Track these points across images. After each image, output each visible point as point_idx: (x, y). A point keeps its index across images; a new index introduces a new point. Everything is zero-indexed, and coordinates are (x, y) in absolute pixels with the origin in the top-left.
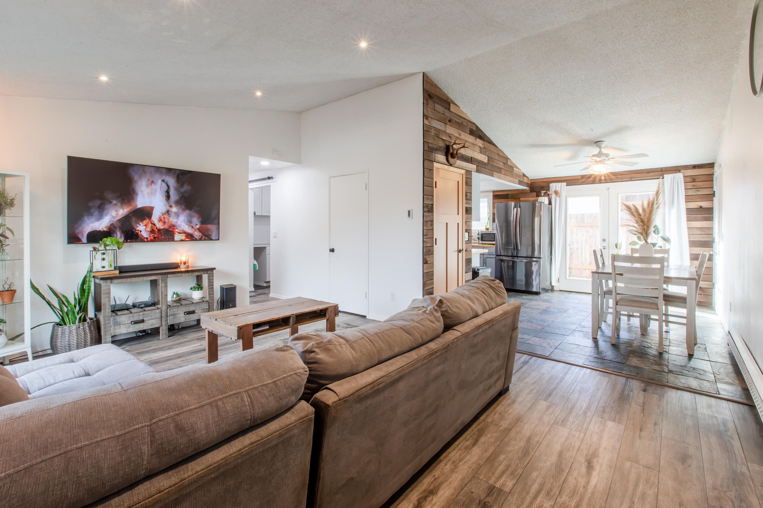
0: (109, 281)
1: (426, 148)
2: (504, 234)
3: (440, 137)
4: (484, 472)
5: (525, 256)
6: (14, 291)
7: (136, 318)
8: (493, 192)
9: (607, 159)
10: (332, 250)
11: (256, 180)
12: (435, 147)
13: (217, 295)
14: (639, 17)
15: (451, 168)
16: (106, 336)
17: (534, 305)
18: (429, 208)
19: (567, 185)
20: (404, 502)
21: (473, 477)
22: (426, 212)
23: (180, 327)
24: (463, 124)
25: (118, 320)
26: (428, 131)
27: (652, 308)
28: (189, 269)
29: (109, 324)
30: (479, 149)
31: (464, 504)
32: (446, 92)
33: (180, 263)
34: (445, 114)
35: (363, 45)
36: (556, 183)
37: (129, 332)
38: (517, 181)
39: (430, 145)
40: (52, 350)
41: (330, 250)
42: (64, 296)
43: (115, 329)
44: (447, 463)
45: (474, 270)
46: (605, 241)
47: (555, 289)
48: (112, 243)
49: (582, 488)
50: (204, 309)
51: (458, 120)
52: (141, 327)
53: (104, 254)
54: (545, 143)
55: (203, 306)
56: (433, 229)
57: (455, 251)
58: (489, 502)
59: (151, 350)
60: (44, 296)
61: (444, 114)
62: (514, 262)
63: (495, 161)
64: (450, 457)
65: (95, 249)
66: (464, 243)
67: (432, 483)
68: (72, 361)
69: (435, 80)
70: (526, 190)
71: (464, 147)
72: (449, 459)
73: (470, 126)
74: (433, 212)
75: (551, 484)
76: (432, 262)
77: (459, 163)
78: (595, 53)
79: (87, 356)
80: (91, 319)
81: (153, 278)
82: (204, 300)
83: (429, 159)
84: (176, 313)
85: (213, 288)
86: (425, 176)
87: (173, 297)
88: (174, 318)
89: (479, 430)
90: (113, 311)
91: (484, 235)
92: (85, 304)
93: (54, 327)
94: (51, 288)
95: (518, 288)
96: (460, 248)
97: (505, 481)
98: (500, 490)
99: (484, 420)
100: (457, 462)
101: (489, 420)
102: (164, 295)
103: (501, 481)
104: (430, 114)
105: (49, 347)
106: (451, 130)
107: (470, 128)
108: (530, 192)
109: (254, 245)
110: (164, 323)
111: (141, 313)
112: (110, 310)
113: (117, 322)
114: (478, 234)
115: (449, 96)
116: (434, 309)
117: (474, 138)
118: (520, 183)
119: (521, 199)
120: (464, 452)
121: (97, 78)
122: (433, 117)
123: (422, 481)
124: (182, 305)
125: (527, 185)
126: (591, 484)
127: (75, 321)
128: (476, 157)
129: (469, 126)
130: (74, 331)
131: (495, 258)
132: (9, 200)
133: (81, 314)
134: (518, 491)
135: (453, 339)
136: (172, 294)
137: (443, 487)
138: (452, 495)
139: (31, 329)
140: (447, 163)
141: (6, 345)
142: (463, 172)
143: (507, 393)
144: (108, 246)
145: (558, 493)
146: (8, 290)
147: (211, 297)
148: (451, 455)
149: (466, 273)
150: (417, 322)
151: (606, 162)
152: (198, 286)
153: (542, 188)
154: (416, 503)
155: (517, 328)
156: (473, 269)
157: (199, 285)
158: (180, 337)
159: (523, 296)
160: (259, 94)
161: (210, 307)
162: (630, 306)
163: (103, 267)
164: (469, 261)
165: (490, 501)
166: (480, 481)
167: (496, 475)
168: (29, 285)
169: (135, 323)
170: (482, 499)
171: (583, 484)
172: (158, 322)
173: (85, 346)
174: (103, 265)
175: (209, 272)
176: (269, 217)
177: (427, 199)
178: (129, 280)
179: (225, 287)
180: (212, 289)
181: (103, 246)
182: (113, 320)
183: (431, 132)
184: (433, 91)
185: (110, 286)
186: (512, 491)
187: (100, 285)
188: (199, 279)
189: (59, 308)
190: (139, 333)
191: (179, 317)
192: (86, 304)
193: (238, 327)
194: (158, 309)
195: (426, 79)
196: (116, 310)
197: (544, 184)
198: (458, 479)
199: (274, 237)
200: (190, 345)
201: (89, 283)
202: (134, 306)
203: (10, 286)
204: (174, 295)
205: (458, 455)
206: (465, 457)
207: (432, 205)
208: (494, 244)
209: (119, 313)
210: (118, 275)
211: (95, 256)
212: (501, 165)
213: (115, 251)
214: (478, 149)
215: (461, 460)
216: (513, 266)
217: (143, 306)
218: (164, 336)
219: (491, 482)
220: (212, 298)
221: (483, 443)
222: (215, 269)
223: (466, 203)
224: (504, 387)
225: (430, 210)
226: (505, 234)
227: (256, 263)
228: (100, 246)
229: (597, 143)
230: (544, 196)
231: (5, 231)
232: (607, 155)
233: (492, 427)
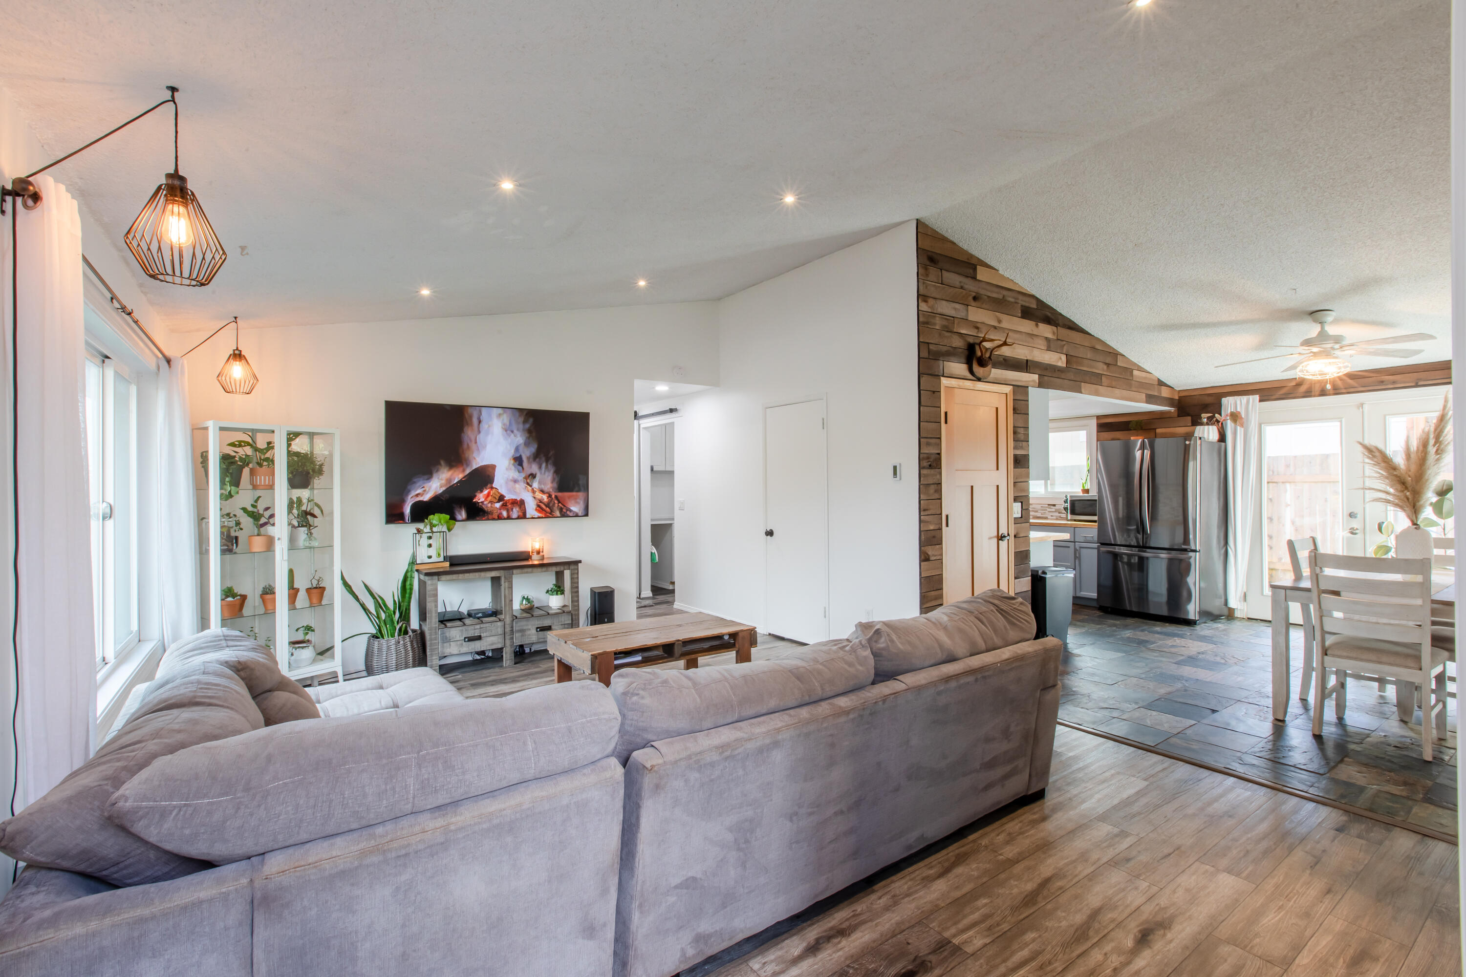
0: (436, 577)
1: (925, 354)
2: (1121, 500)
3: (955, 331)
4: (941, 918)
5: (1167, 546)
6: (324, 589)
7: (472, 633)
8: (1098, 417)
9: (1337, 346)
10: (770, 533)
11: (653, 415)
12: (945, 349)
13: (585, 603)
14: (1343, 76)
15: (980, 385)
16: (432, 657)
17: (1173, 646)
18: (931, 460)
19: (1260, 401)
20: (795, 937)
21: (919, 923)
22: (924, 468)
23: (532, 651)
24: (1006, 300)
25: (447, 635)
26: (927, 323)
27: (1406, 667)
28: (545, 561)
29: (436, 640)
30: (1045, 343)
31: (888, 957)
32: (965, 247)
33: (532, 552)
34: (966, 286)
35: (790, 199)
36: (1236, 397)
37: (462, 652)
38: (1144, 396)
39: (931, 347)
40: (367, 672)
41: (766, 533)
42: (380, 597)
43: (443, 647)
44: (882, 896)
45: (1035, 573)
46: (1356, 517)
47: (1238, 614)
48: (440, 522)
49: (1110, 969)
50: (564, 624)
51: (994, 295)
52: (478, 646)
53: (430, 538)
54: (1192, 321)
55: (563, 620)
56: (940, 499)
57: (990, 538)
58: (930, 962)
59: (489, 682)
60: (357, 597)
61: (962, 288)
62: (1142, 559)
63: (1086, 361)
64: (891, 888)
65: (419, 531)
66: (1012, 521)
67: (847, 920)
68: (381, 688)
69: (941, 229)
70: (1169, 412)
71: (1005, 344)
72: (889, 891)
73: (1023, 301)
74: (940, 468)
75: (1053, 955)
76: (938, 558)
77: (996, 373)
78: (1260, 151)
79: (399, 682)
80: (414, 631)
81: (494, 574)
82: (566, 609)
83: (930, 372)
84: (525, 628)
85: (578, 592)
86: (922, 403)
87: (521, 604)
88: (522, 636)
89: (958, 854)
90: (441, 622)
91: (1077, 504)
92: (406, 609)
93: (369, 638)
94: (366, 586)
95: (1153, 611)
96: (1003, 530)
97: (972, 936)
98: (957, 949)
99: (974, 841)
100: (901, 896)
101: (984, 842)
102: (507, 601)
103: (965, 936)
104: (932, 292)
105: (364, 668)
106: (977, 314)
107: (1022, 306)
108: (1179, 416)
109: (652, 520)
110: (508, 642)
111: (478, 626)
112: (437, 620)
113: (446, 638)
114: (1066, 502)
115: (973, 253)
116: (861, 644)
117: (1033, 323)
118: (1150, 399)
119: (1158, 431)
120: (918, 884)
121: (417, 292)
122: (937, 296)
123: (832, 914)
124: (533, 616)
125: (1170, 402)
126: (1131, 966)
127: (394, 633)
128: (1036, 359)
129: (1020, 302)
130: (393, 647)
131: (1098, 548)
132: (317, 467)
133: (401, 623)
134: (988, 954)
135: (887, 694)
136: (520, 599)
137: (863, 927)
138: (874, 941)
139: (343, 641)
140: (969, 376)
141: (314, 661)
142: (1008, 389)
143: (1038, 803)
144: (435, 527)
145: (1060, 969)
146: (316, 588)
147: (575, 606)
148: (893, 885)
149: (1016, 578)
150: (821, 664)
151: (1338, 353)
152: (556, 588)
153: (1205, 408)
154: (812, 942)
155: (1054, 686)
156: (1032, 571)
157: (559, 587)
158: (530, 664)
159: (1154, 625)
160: (642, 283)
161: (574, 622)
162: (1356, 659)
163: (430, 557)
164: (1022, 557)
165: (934, 961)
166: (929, 930)
167: (961, 926)
168: (340, 582)
169: (469, 641)
170: (920, 955)
171: (1114, 965)
172: (500, 641)
173: (406, 667)
174: (429, 555)
175: (572, 567)
176: (671, 473)
177: (928, 444)
178: (461, 576)
179: (597, 591)
180: (576, 594)
181: (428, 527)
182: (441, 634)
183: (935, 324)
184: (938, 248)
185: (437, 585)
186: (979, 952)
187: (425, 583)
188: (559, 576)
189: (375, 613)
190: (476, 655)
191: (529, 635)
192: (408, 609)
193: (592, 655)
194: (500, 620)
195: (922, 230)
196: (446, 620)
197: (1209, 400)
198: (893, 921)
199: (681, 509)
200: (542, 677)
201: (411, 580)
202: (470, 615)
203: (318, 582)
204: (523, 601)
205: (906, 887)
206: (916, 892)
207: (939, 454)
208: (1095, 521)
209: (449, 624)
210: (448, 569)
211: (419, 541)
212: (1100, 368)
213: (445, 533)
214: (1042, 344)
215: (907, 895)
216: (1142, 565)
217: (480, 615)
218: (508, 662)
219: (947, 934)
220: (577, 608)
221: (957, 876)
222: (580, 562)
223: (1015, 448)
224: (1028, 789)
225: (934, 464)
226: (1123, 500)
227: (654, 550)
228: (425, 527)
229: (1315, 314)
230: (1207, 424)
231: (312, 509)
232: (1338, 339)
233: (984, 853)
